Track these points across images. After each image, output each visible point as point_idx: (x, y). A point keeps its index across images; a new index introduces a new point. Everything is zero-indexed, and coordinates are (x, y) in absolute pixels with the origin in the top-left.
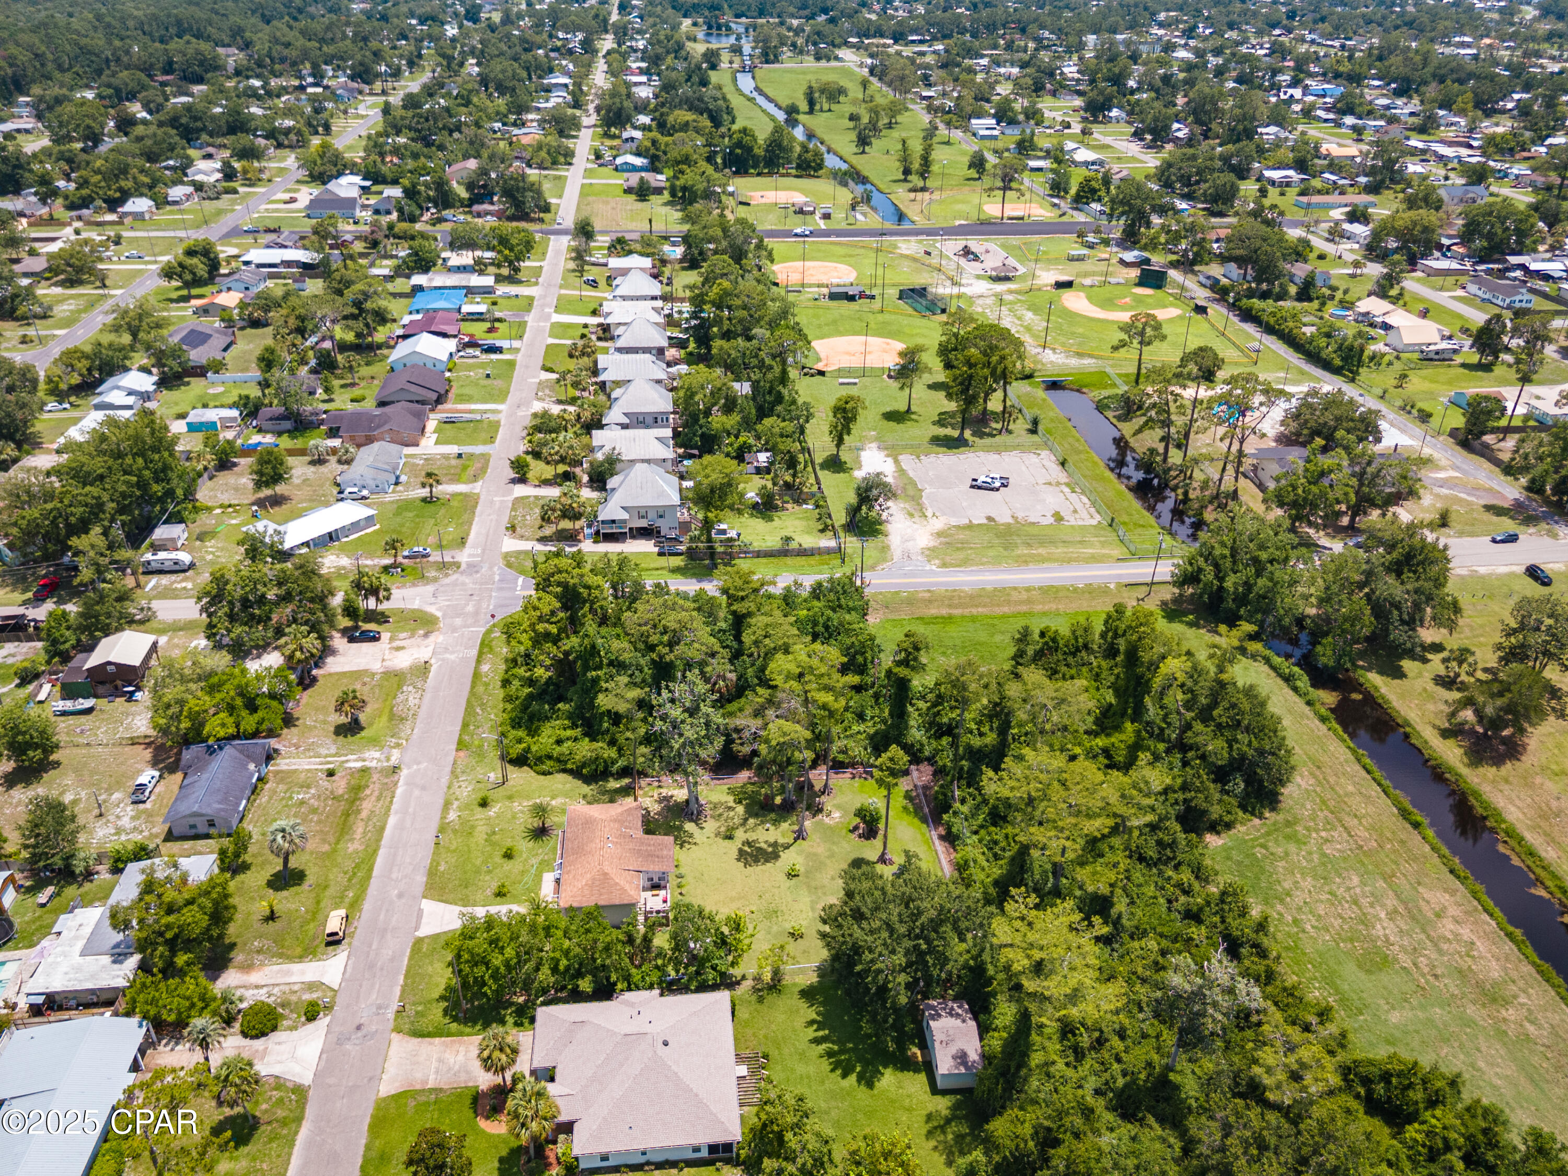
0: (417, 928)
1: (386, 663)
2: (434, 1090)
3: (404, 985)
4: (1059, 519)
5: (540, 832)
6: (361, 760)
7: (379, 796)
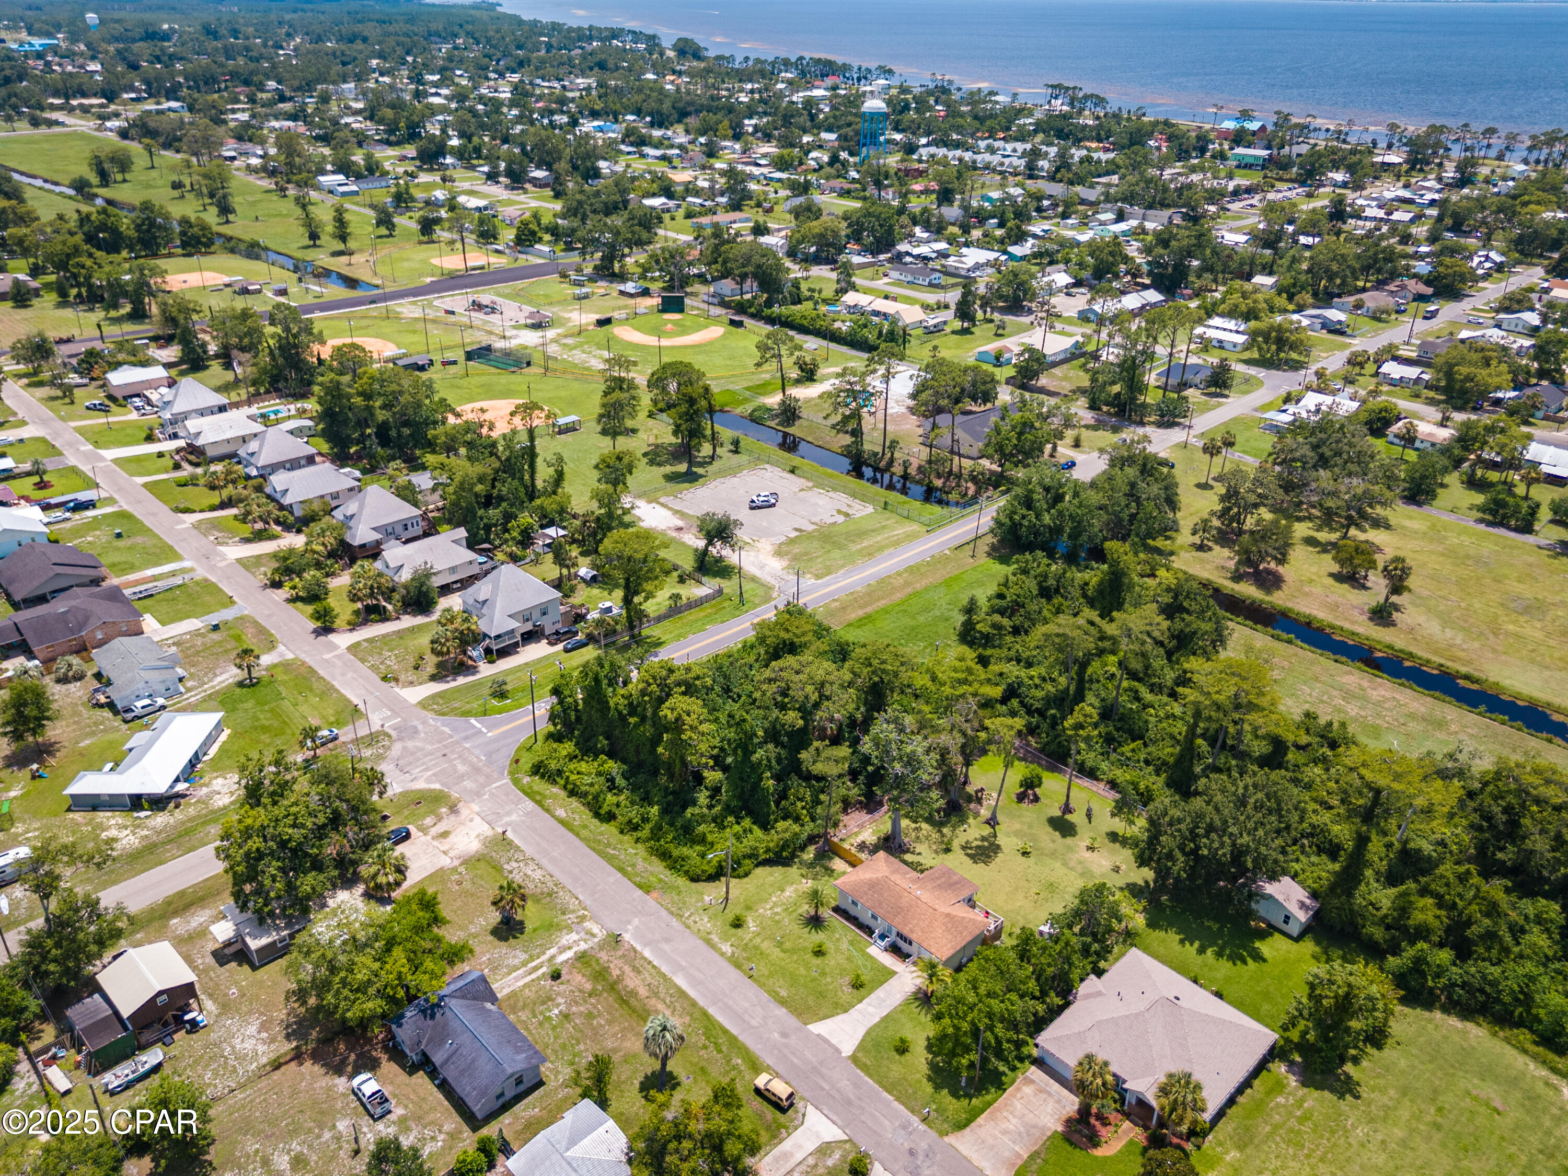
0: (838, 1051)
1: (452, 854)
2: (1033, 1156)
3: (898, 1099)
4: (847, 515)
5: (814, 921)
6: (565, 949)
7: (634, 968)
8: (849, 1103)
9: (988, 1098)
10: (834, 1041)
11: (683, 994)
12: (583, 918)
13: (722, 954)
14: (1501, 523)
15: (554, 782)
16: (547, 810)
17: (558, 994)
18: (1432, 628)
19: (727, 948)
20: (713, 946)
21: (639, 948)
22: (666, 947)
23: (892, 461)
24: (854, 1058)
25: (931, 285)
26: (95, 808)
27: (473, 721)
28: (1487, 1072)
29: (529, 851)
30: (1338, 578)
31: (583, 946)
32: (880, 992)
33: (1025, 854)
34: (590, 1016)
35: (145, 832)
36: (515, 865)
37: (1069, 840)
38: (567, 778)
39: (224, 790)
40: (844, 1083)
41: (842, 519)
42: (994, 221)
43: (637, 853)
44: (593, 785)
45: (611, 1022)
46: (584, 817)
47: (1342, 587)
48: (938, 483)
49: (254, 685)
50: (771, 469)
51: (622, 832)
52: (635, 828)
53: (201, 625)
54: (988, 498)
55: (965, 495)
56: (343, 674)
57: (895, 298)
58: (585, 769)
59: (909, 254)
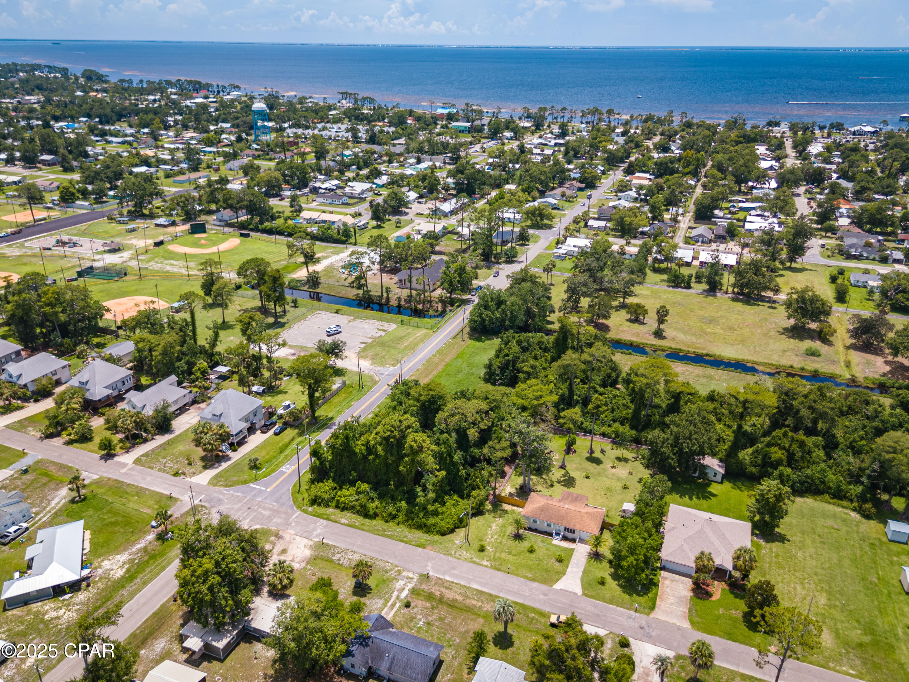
0: (575, 594)
1: (297, 560)
2: (690, 610)
3: (618, 606)
4: (384, 331)
5: (518, 537)
6: (402, 590)
7: (447, 588)
8: (598, 615)
9: (654, 591)
10: (570, 590)
11: (481, 592)
12: (399, 572)
13: (486, 566)
14: (677, 286)
15: (327, 506)
16: (336, 522)
17: (416, 614)
18: (681, 336)
19: (485, 563)
20: (479, 564)
21: (441, 577)
22: (455, 572)
23: (388, 298)
24: (584, 594)
25: (343, 204)
26: (26, 603)
27: (252, 485)
28: (824, 515)
29: (342, 546)
30: (631, 321)
31: (410, 586)
32: (573, 560)
33: (587, 477)
34: (441, 619)
35: (76, 607)
36: (339, 556)
37: (601, 466)
38: (338, 501)
39: (114, 567)
40: (589, 608)
41: (383, 333)
42: (354, 167)
43: (403, 530)
44: (357, 500)
45: (454, 618)
46: (359, 520)
47: (636, 325)
48: (420, 307)
49: (84, 500)
50: (323, 313)
51: (387, 521)
52: (394, 517)
53: (12, 472)
54: (451, 311)
55: (437, 311)
56: (144, 479)
57: (331, 213)
58: (348, 493)
59: (320, 188)
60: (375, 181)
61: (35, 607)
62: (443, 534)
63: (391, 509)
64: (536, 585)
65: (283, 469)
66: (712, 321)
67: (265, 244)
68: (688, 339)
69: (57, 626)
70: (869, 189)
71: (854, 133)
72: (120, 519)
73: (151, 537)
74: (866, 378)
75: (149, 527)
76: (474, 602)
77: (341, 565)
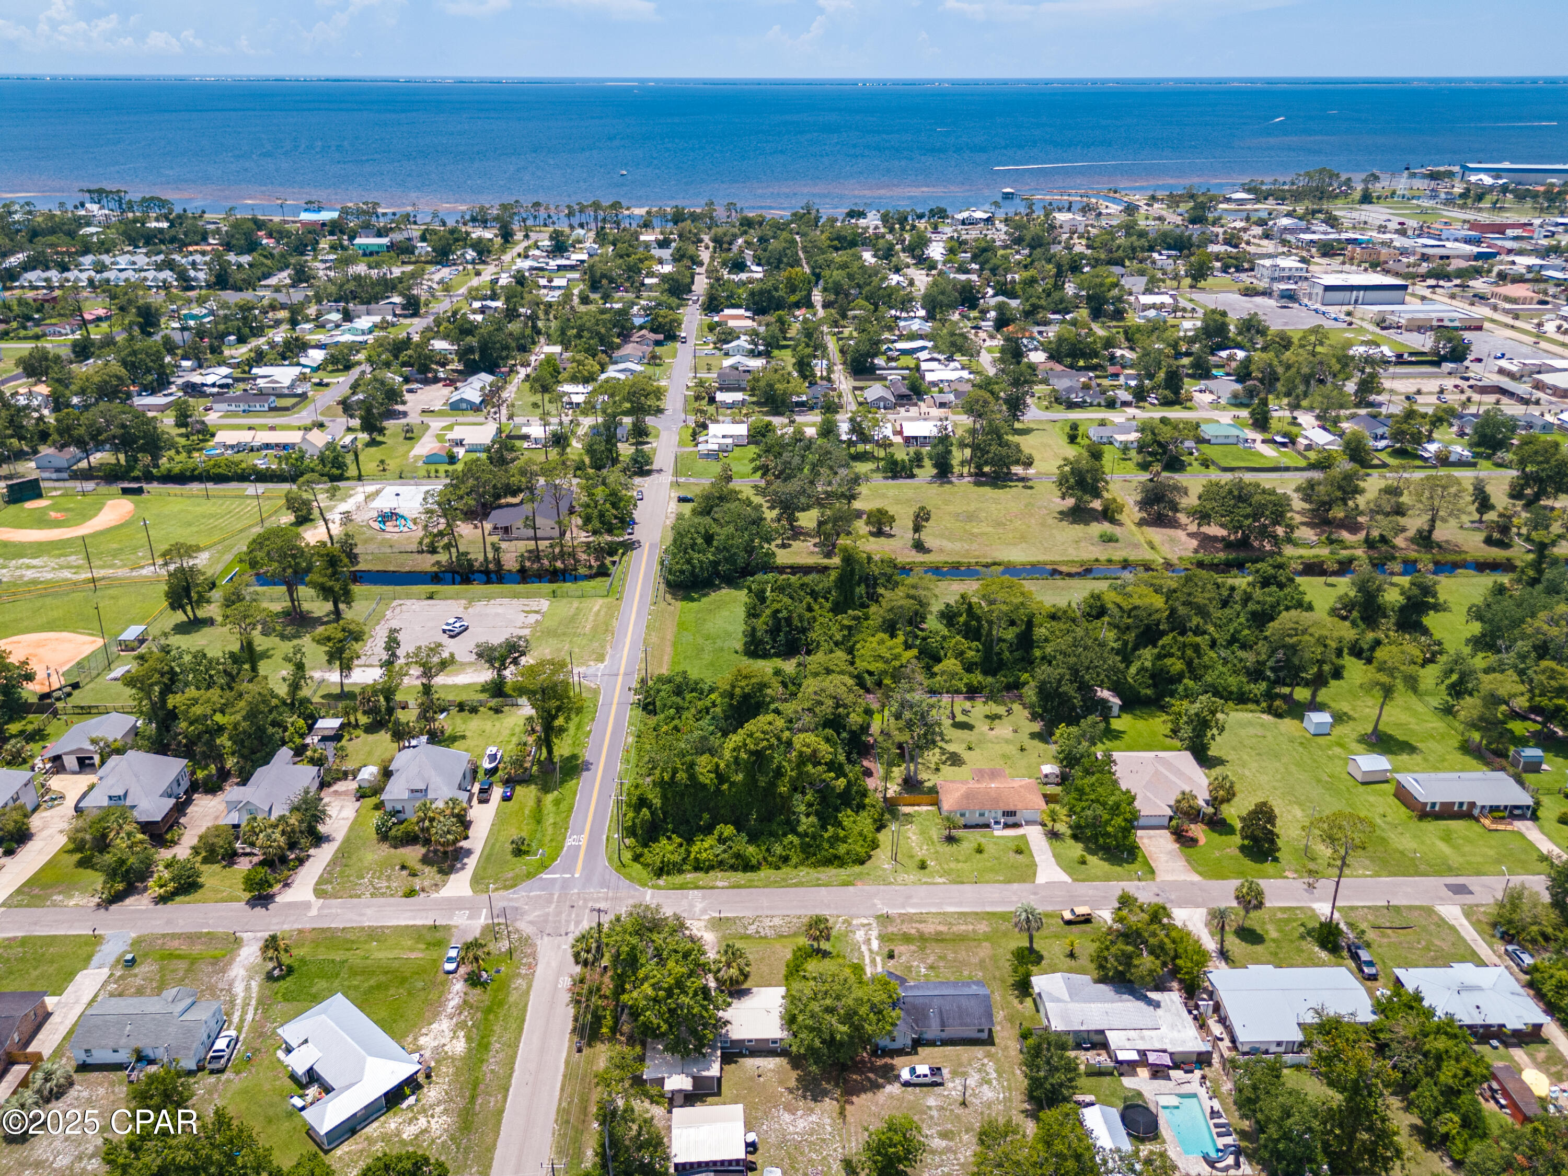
0: (1064, 882)
2: (1188, 861)
3: (1117, 880)
4: (537, 612)
5: (950, 839)
6: (868, 941)
7: (921, 922)
8: (1105, 896)
9: (1141, 855)
10: (1056, 880)
11: (962, 914)
12: (848, 922)
13: (944, 883)
14: (894, 477)
15: (681, 871)
16: (711, 888)
17: (908, 962)
18: (948, 545)
19: (939, 880)
20: (933, 884)
21: (903, 912)
22: (914, 901)
24: (1074, 880)
26: (353, 1132)
27: (545, 876)
29: (749, 914)
30: (872, 534)
31: (874, 933)
32: (1033, 847)
33: (970, 748)
34: (941, 958)
35: (438, 1110)
36: (753, 927)
37: (978, 730)
38: (696, 859)
39: (443, 1041)
40: (1091, 892)
41: (538, 617)
42: (232, 338)
43: (804, 872)
44: (725, 851)
45: (955, 952)
46: (741, 877)
47: (882, 540)
48: (559, 564)
49: (290, 970)
50: (409, 602)
51: (778, 868)
52: (786, 859)
53: (106, 972)
54: (614, 563)
55: (591, 567)
56: (363, 915)
57: (272, 428)
58: (706, 845)
59: (204, 385)
60: (303, 360)
61: (373, 1129)
62: (862, 863)
63: (778, 849)
64: (1015, 886)
65: (569, 842)
66: (971, 517)
67: (188, 502)
68: (957, 546)
69: (433, 1141)
70: (1042, 307)
71: (963, 222)
72: (383, 978)
73: (458, 985)
74: (1180, 558)
75: (442, 976)
76: (963, 927)
77: (766, 937)
